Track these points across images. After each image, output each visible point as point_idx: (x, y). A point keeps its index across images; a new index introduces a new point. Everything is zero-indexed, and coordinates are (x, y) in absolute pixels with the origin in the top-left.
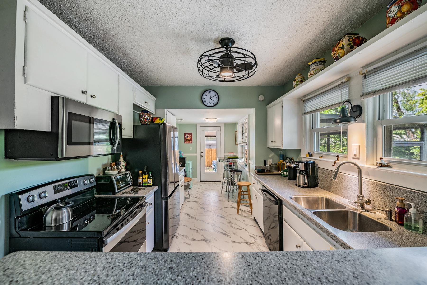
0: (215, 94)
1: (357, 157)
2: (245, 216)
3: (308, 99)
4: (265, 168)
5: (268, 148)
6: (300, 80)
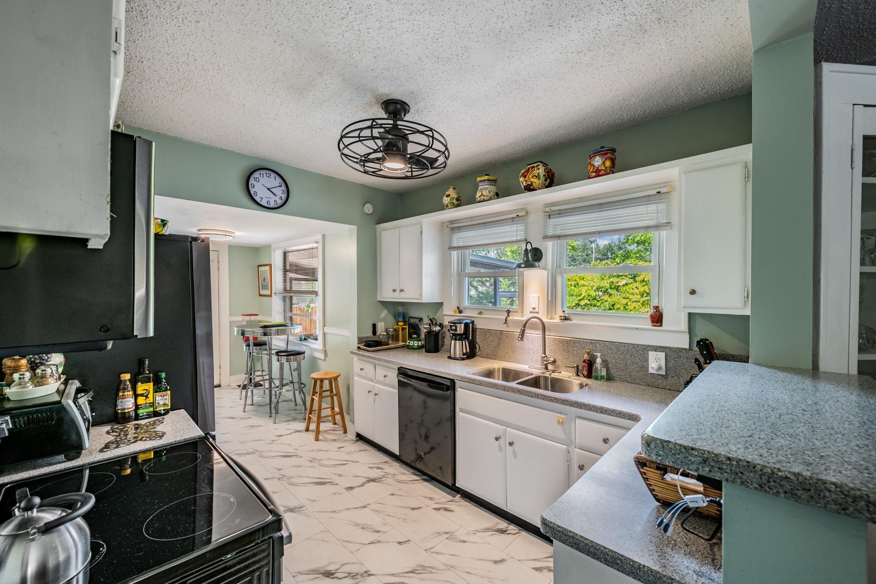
0: (280, 181)
1: (536, 310)
2: (334, 440)
3: (460, 227)
4: (375, 338)
5: (378, 302)
6: (456, 196)
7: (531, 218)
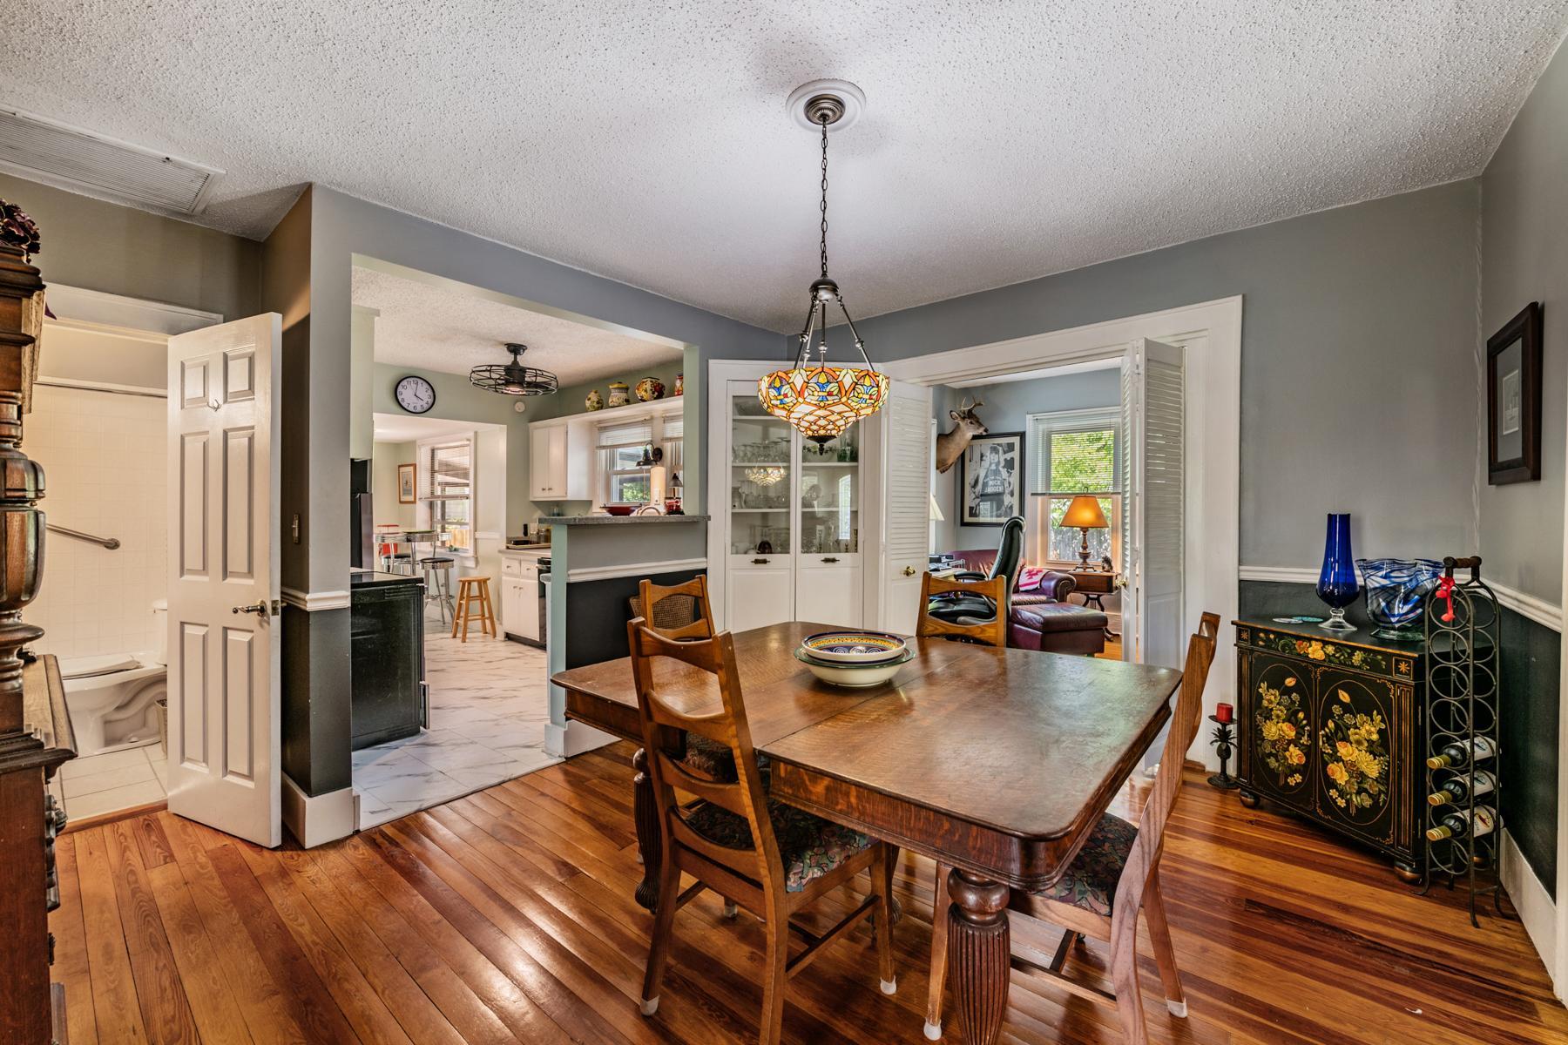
0: (425, 386)
4: (526, 539)
5: (532, 504)
6: (596, 400)
7: (655, 422)
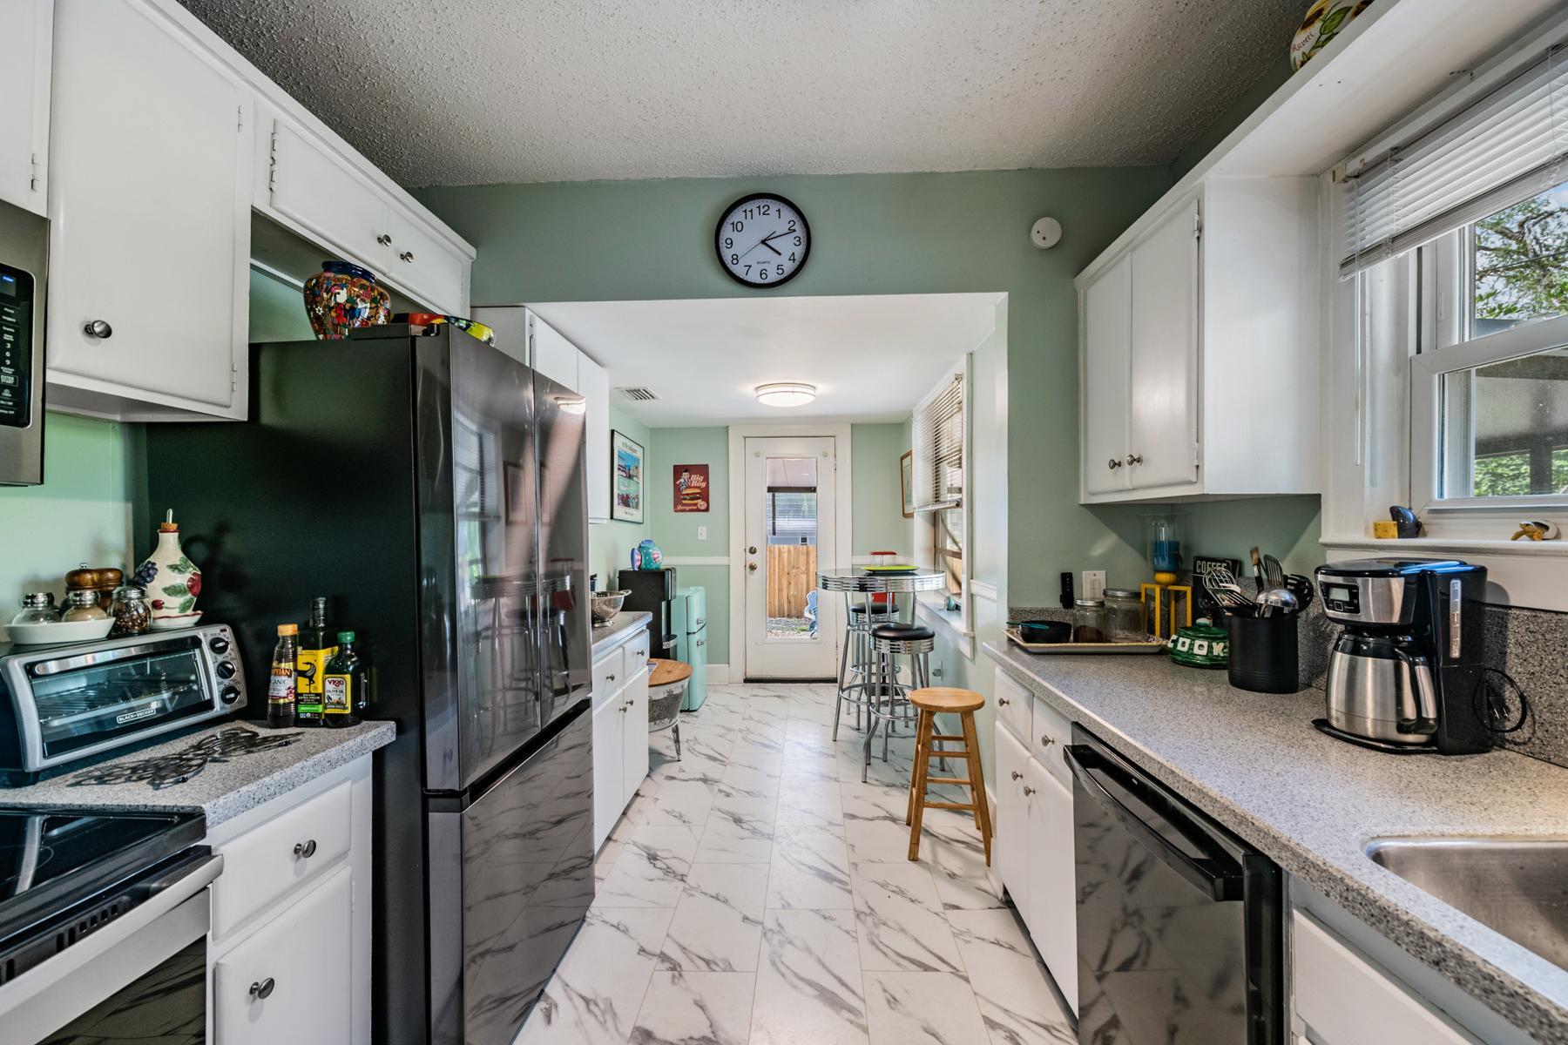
0: (788, 214)
3: (1396, 149)
5: (1082, 508)
6: (1352, 4)
